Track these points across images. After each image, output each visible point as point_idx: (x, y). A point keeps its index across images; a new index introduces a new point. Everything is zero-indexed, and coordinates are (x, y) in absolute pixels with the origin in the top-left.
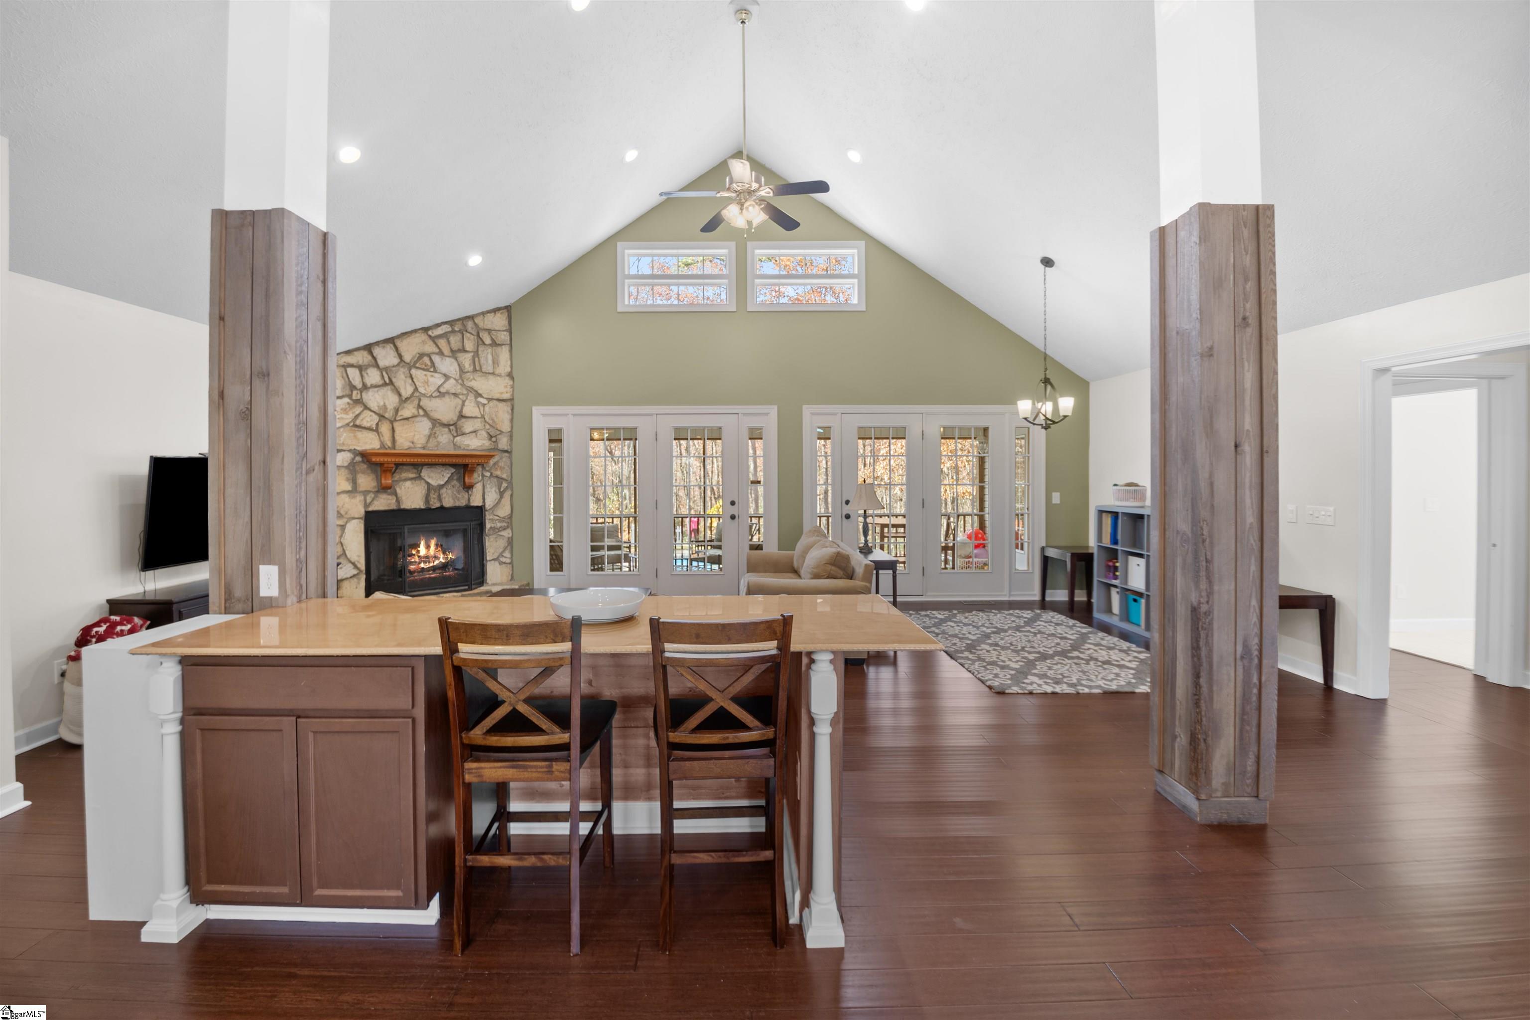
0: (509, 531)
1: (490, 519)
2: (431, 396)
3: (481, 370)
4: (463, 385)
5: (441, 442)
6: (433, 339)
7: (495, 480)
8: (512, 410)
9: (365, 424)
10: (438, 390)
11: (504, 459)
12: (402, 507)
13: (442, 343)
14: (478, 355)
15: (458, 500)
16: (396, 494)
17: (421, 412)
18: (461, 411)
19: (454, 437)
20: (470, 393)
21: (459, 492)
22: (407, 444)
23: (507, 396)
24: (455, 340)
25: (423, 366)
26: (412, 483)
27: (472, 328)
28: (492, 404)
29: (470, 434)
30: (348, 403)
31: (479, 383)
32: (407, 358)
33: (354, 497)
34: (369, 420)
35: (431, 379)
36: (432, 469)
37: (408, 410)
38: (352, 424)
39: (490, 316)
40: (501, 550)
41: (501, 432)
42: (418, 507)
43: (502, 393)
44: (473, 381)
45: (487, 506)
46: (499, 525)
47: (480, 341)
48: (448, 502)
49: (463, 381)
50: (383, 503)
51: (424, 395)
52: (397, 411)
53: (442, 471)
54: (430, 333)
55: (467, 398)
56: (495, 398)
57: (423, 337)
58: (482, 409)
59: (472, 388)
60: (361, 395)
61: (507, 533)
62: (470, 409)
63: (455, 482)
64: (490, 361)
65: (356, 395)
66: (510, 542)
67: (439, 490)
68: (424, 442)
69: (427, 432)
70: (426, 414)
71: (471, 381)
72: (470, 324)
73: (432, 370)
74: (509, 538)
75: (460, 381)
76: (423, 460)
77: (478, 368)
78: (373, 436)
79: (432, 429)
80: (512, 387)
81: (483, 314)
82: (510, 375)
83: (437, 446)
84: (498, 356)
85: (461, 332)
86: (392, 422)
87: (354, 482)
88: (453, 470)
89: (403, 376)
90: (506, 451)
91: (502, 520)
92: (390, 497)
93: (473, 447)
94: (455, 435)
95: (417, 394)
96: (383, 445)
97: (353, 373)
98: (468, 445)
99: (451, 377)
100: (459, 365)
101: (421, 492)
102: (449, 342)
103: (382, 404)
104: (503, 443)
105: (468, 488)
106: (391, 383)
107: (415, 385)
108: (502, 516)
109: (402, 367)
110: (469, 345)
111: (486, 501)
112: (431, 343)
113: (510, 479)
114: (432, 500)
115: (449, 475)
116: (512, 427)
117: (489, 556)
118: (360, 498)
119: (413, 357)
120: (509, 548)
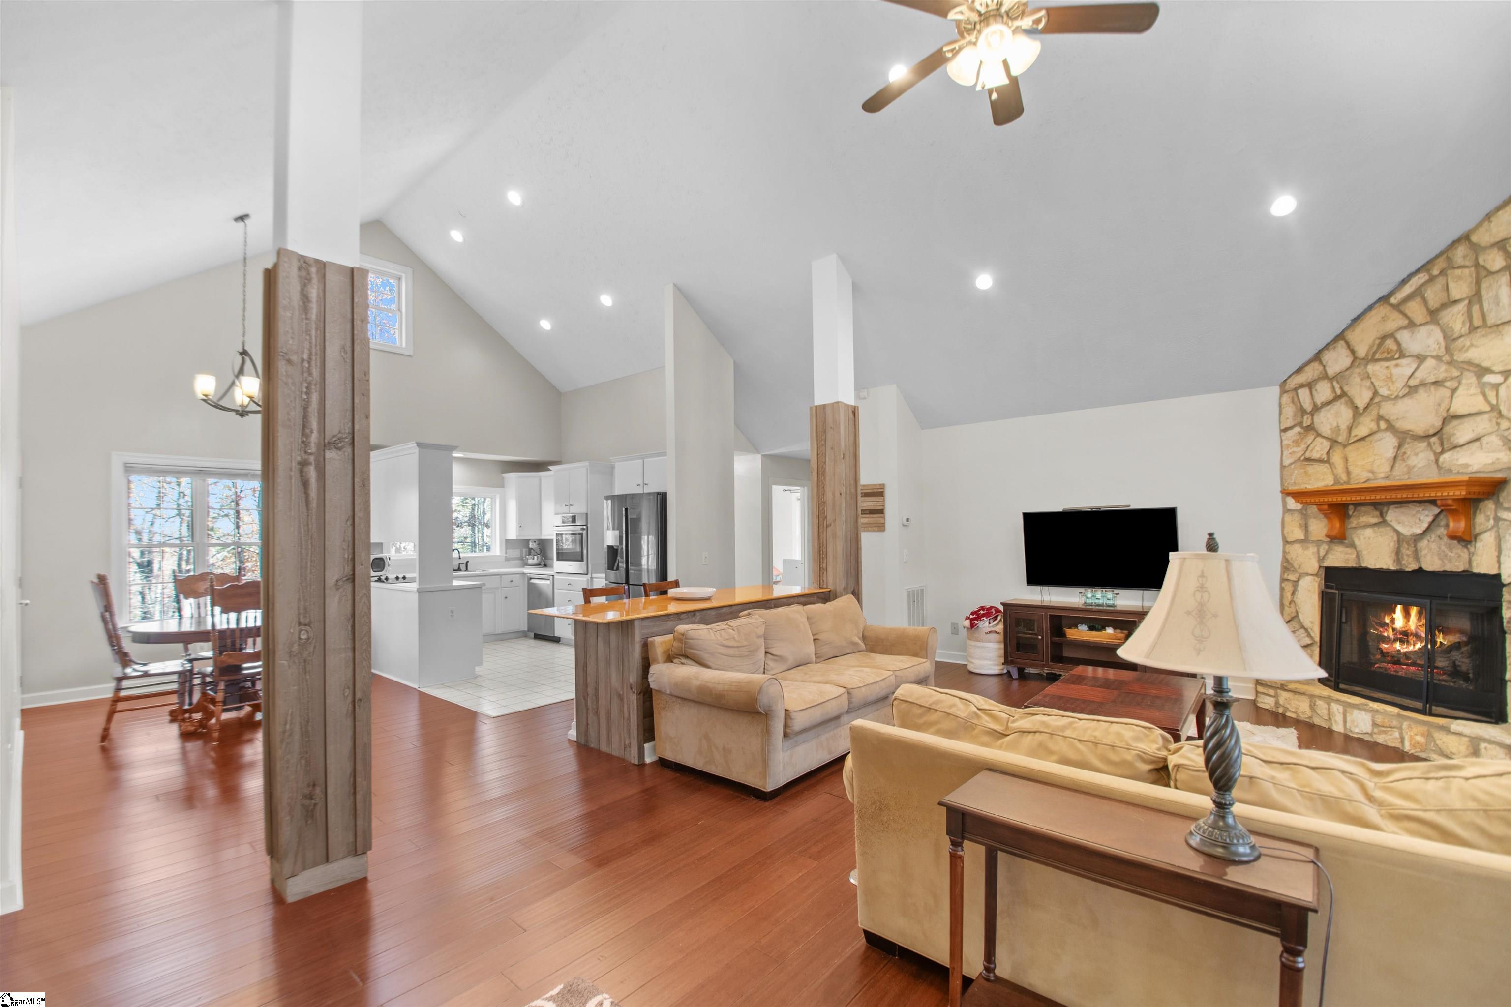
2: (1397, 397)
3: (1485, 326)
4: (1451, 362)
5: (1414, 466)
6: (1397, 307)
9: (1316, 455)
10: (1407, 384)
12: (1364, 565)
13: (1413, 307)
14: (1479, 300)
15: (1451, 561)
16: (1353, 545)
17: (1383, 425)
18: (1449, 409)
19: (1438, 454)
20: (1467, 373)
21: (1450, 548)
22: (1365, 475)
24: (1434, 293)
25: (1385, 355)
26: (1375, 533)
27: (1465, 256)
28: (1509, 380)
29: (1471, 445)
30: (1299, 433)
31: (1483, 350)
32: (1362, 351)
33: (1307, 548)
34: (1319, 448)
35: (1395, 371)
36: (1402, 510)
37: (1365, 426)
38: (1302, 458)
42: (1385, 567)
44: (1472, 349)
45: (1505, 577)
47: (1481, 272)
48: (1433, 563)
49: (1451, 355)
50: (1340, 558)
51: (1386, 398)
52: (1350, 429)
53: (1418, 512)
54: (1393, 300)
55: (1460, 384)
57: (1382, 310)
58: (1492, 394)
59: (1469, 363)
60: (1312, 419)
62: (1468, 399)
63: (1441, 530)
64: (1504, 300)
65: (1307, 421)
67: (1416, 543)
68: (1387, 469)
69: (1391, 453)
70: (1391, 427)
71: (1466, 350)
72: (1460, 251)
73: (1398, 355)
75: (1446, 357)
76: (1388, 496)
77: (1479, 323)
78: (1325, 470)
79: (1400, 446)
81: (1489, 218)
83: (1408, 472)
85: (1443, 272)
86: (1344, 447)
87: (1306, 528)
88: (1436, 510)
89: (1357, 380)
92: (1348, 550)
93: (1476, 468)
94: (1439, 450)
95: (1377, 399)
96: (1337, 481)
97: (1304, 394)
98: (1466, 466)
99: (1428, 357)
100: (1443, 331)
101: (1389, 544)
102: (1424, 301)
103: (1335, 424)
105: (1468, 539)
106: (1344, 394)
107: (1374, 387)
109: (1357, 367)
110: (1461, 289)
111: (1502, 566)
112: (1395, 315)
114: (1405, 557)
115: (1429, 519)
118: (1313, 549)
119: (1371, 347)
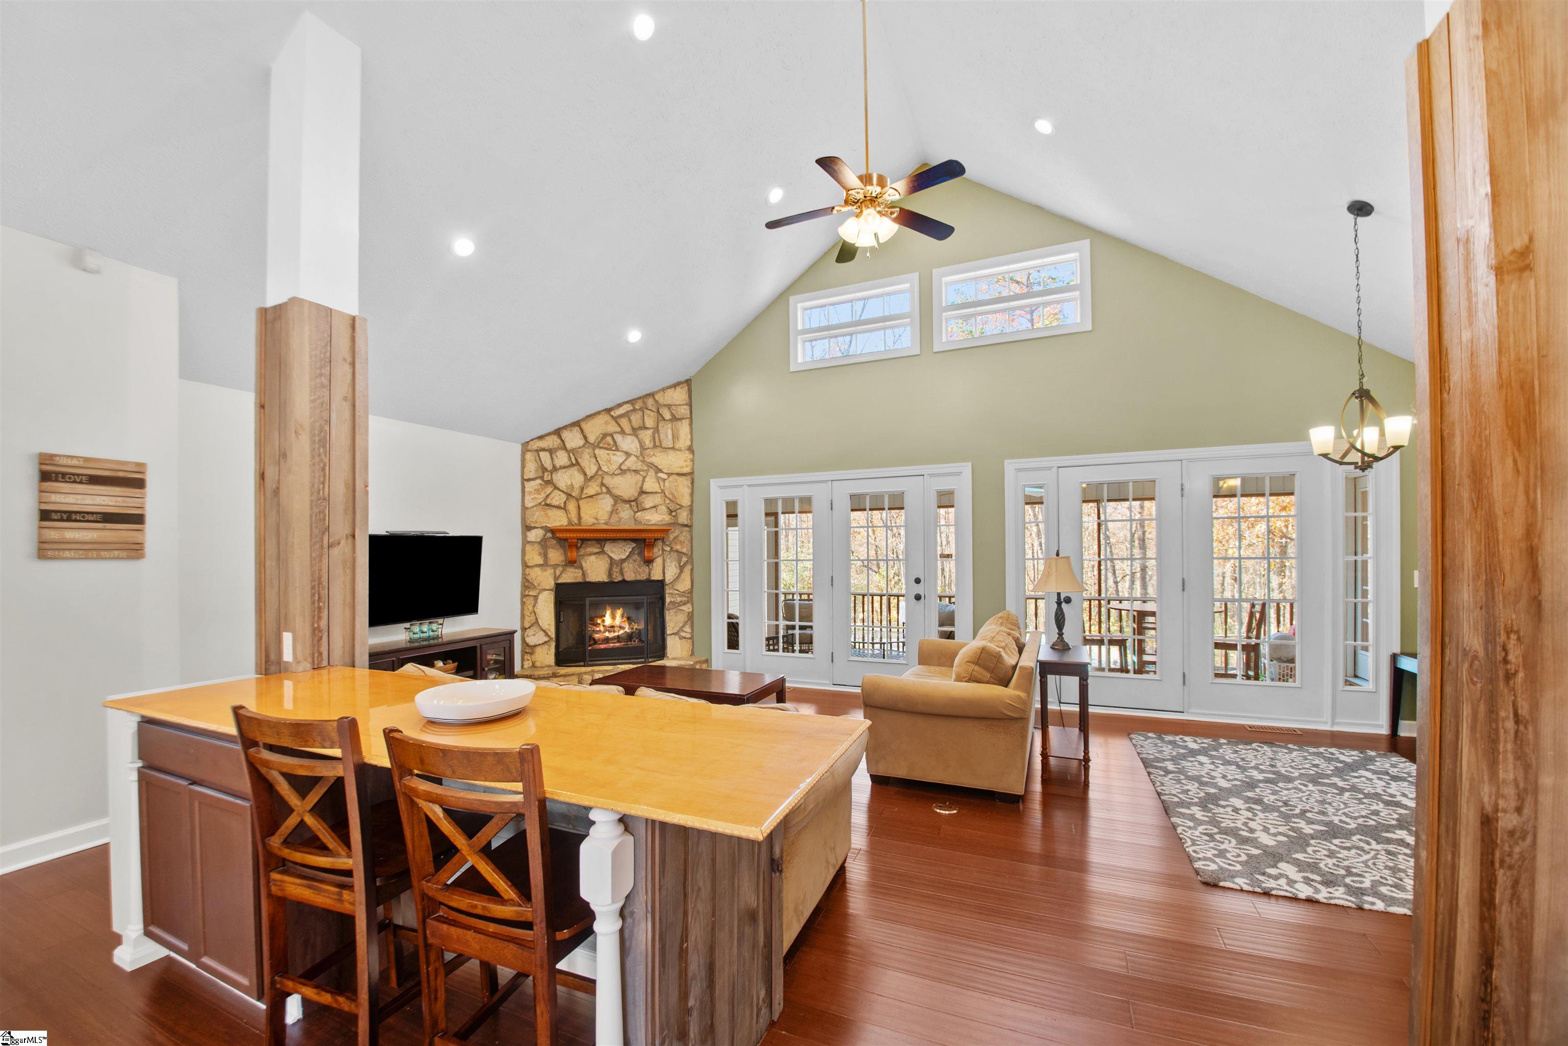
0: (689, 605)
1: (670, 594)
2: (613, 474)
3: (661, 446)
4: (643, 461)
5: (623, 518)
6: (615, 419)
7: (675, 554)
8: (692, 483)
9: (555, 503)
10: (620, 467)
11: (684, 534)
12: (588, 580)
13: (624, 422)
14: (658, 431)
15: (639, 574)
16: (581, 567)
17: (604, 490)
18: (641, 487)
19: (635, 513)
20: (650, 469)
21: (639, 566)
22: (591, 521)
23: (687, 470)
24: (636, 419)
25: (606, 446)
26: (597, 558)
27: (652, 405)
28: (671, 478)
29: (651, 510)
30: (541, 484)
31: (659, 459)
32: (592, 439)
33: (546, 570)
34: (558, 498)
35: (613, 458)
36: (614, 544)
37: (592, 489)
38: (543, 503)
39: (670, 392)
40: (681, 625)
41: (681, 507)
42: (601, 580)
43: (682, 467)
44: (654, 457)
45: (667, 581)
46: (679, 599)
47: (660, 417)
48: (630, 576)
49: (644, 458)
50: (570, 576)
51: (607, 473)
52: (582, 489)
53: (624, 546)
54: (612, 413)
55: (647, 474)
56: (675, 472)
57: (605, 417)
58: (662, 484)
59: (652, 464)
60: (552, 476)
61: (687, 608)
62: (651, 484)
63: (636, 557)
64: (670, 437)
65: (547, 477)
66: (691, 616)
67: (621, 564)
68: (606, 518)
69: (609, 508)
70: (609, 492)
71: (651, 457)
72: (650, 401)
73: (614, 449)
74: (689, 613)
75: (641, 458)
76: (605, 535)
77: (658, 444)
78: (562, 514)
79: (614, 505)
80: (692, 460)
81: (663, 390)
82: (690, 449)
83: (619, 522)
84: (678, 431)
85: (641, 409)
86: (577, 500)
87: (545, 556)
88: (634, 545)
89: (587, 456)
90: (686, 526)
91: (682, 594)
92: (577, 570)
93: (653, 522)
94: (636, 510)
95: (600, 473)
96: (570, 523)
97: (545, 456)
98: (649, 520)
99: (632, 454)
100: (640, 442)
101: (605, 566)
102: (630, 421)
103: (569, 483)
104: (683, 517)
105: (649, 562)
106: (578, 463)
107: (599, 464)
108: (682, 590)
109: (587, 448)
110: (650, 422)
111: (666, 575)
112: (613, 423)
113: (690, 553)
114: (615, 574)
115: (630, 550)
116: (692, 501)
117: (669, 631)
118: (550, 571)
119: (597, 438)
120: (689, 622)
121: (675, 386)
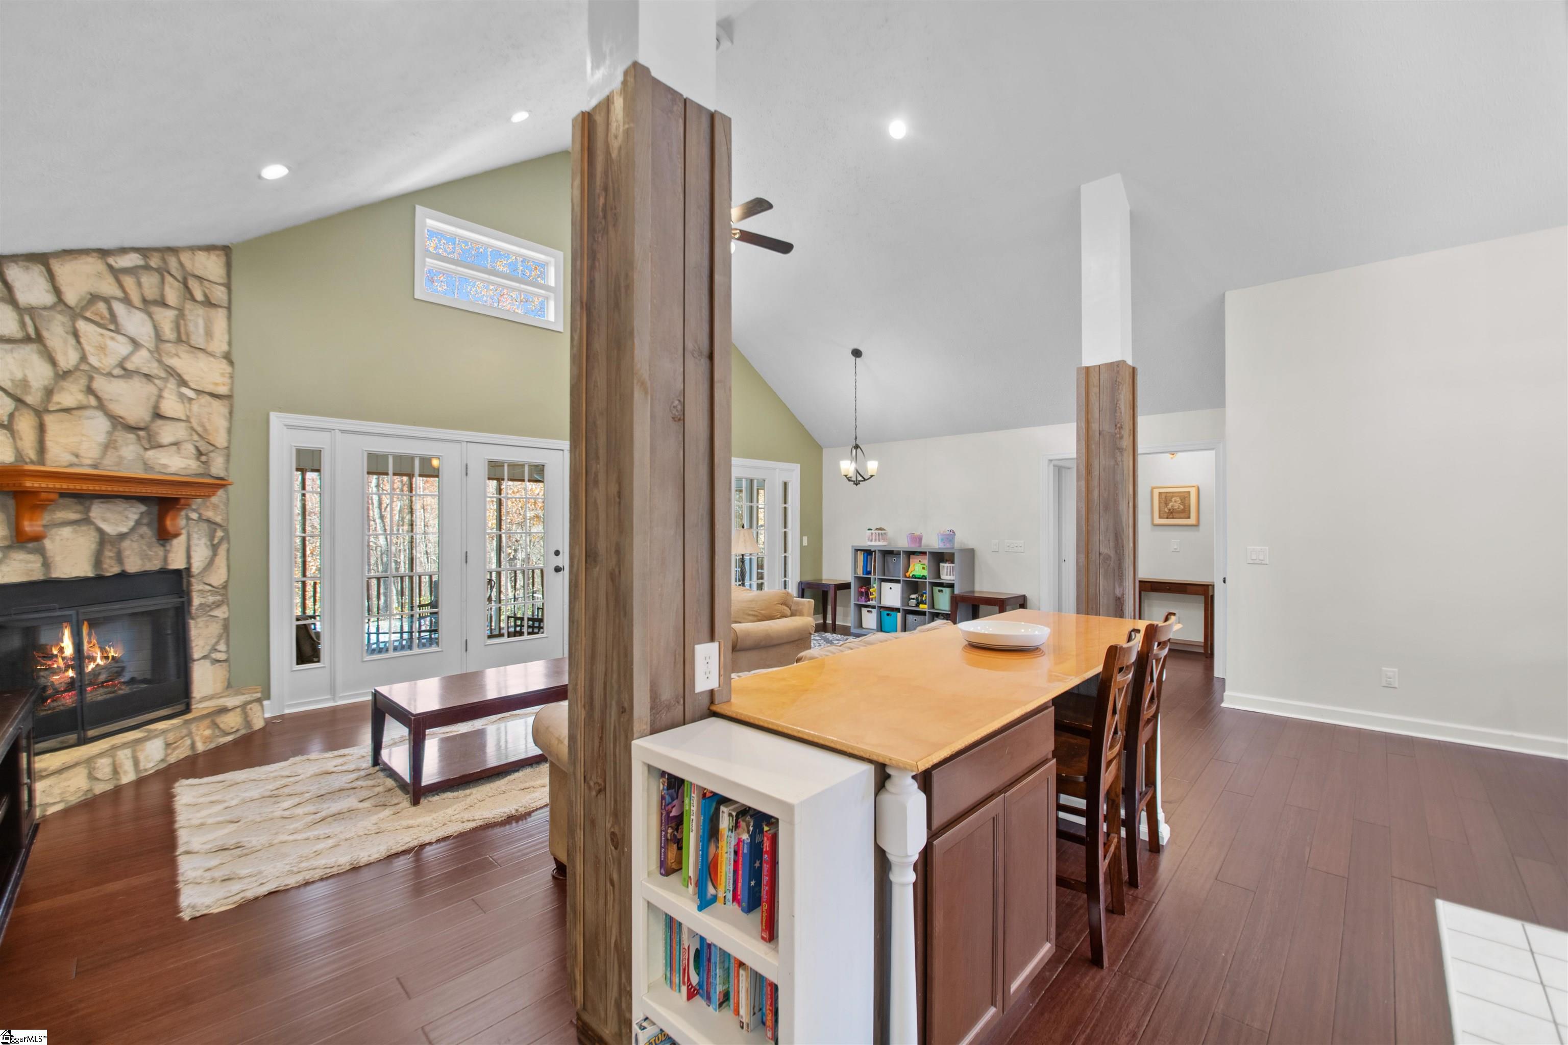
0: (224, 608)
1: (199, 591)
2: (110, 374)
3: (186, 341)
4: (160, 361)
5: (124, 457)
6: (115, 273)
7: (204, 526)
8: (231, 413)
10: (121, 365)
12: (54, 575)
13: (129, 283)
14: (184, 316)
15: (150, 560)
16: (43, 551)
17: (92, 401)
18: (156, 407)
19: (145, 450)
20: (171, 378)
21: (150, 546)
22: (65, 458)
23: (223, 390)
24: (149, 282)
25: (97, 319)
26: (73, 531)
27: (176, 269)
28: (201, 399)
29: (169, 447)
31: (184, 363)
32: (69, 298)
35: (110, 343)
36: (110, 504)
37: (69, 395)
39: (201, 256)
40: (214, 641)
41: (215, 448)
42: (80, 575)
43: (216, 384)
44: (176, 357)
45: (195, 569)
46: (207, 600)
47: (187, 293)
48: (133, 565)
49: (160, 354)
50: (17, 569)
51: (97, 370)
52: (49, 393)
53: (126, 509)
54: (111, 261)
55: (166, 387)
56: (207, 390)
57: (99, 264)
58: (187, 405)
59: (173, 369)
61: (221, 613)
62: (171, 406)
63: (144, 530)
64: (201, 331)
66: (226, 625)
67: (119, 543)
68: (97, 456)
69: (101, 438)
70: (101, 406)
71: (172, 357)
72: (171, 261)
73: (111, 326)
74: (224, 620)
75: (156, 355)
76: (93, 487)
77: (184, 338)
78: (4, 438)
79: (110, 433)
80: (232, 377)
81: (193, 249)
82: (228, 358)
83: (115, 463)
84: (212, 324)
85: (159, 271)
86: (39, 413)
88: (143, 508)
89: (60, 330)
91: (215, 590)
92: (33, 556)
93: (173, 469)
94: (147, 446)
95: (85, 366)
96: (19, 457)
98: (165, 466)
99: (143, 346)
100: (155, 327)
101: (89, 548)
102: (139, 284)
103: (21, 376)
105: (164, 536)
106: (39, 338)
107: (82, 349)
108: (213, 585)
109: (61, 312)
110: (172, 296)
111: (193, 561)
112: (111, 279)
113: (226, 524)
114: (106, 561)
115: (136, 517)
116: (229, 441)
117: (197, 653)
119: (80, 298)
120: (225, 635)
121: (209, 248)
